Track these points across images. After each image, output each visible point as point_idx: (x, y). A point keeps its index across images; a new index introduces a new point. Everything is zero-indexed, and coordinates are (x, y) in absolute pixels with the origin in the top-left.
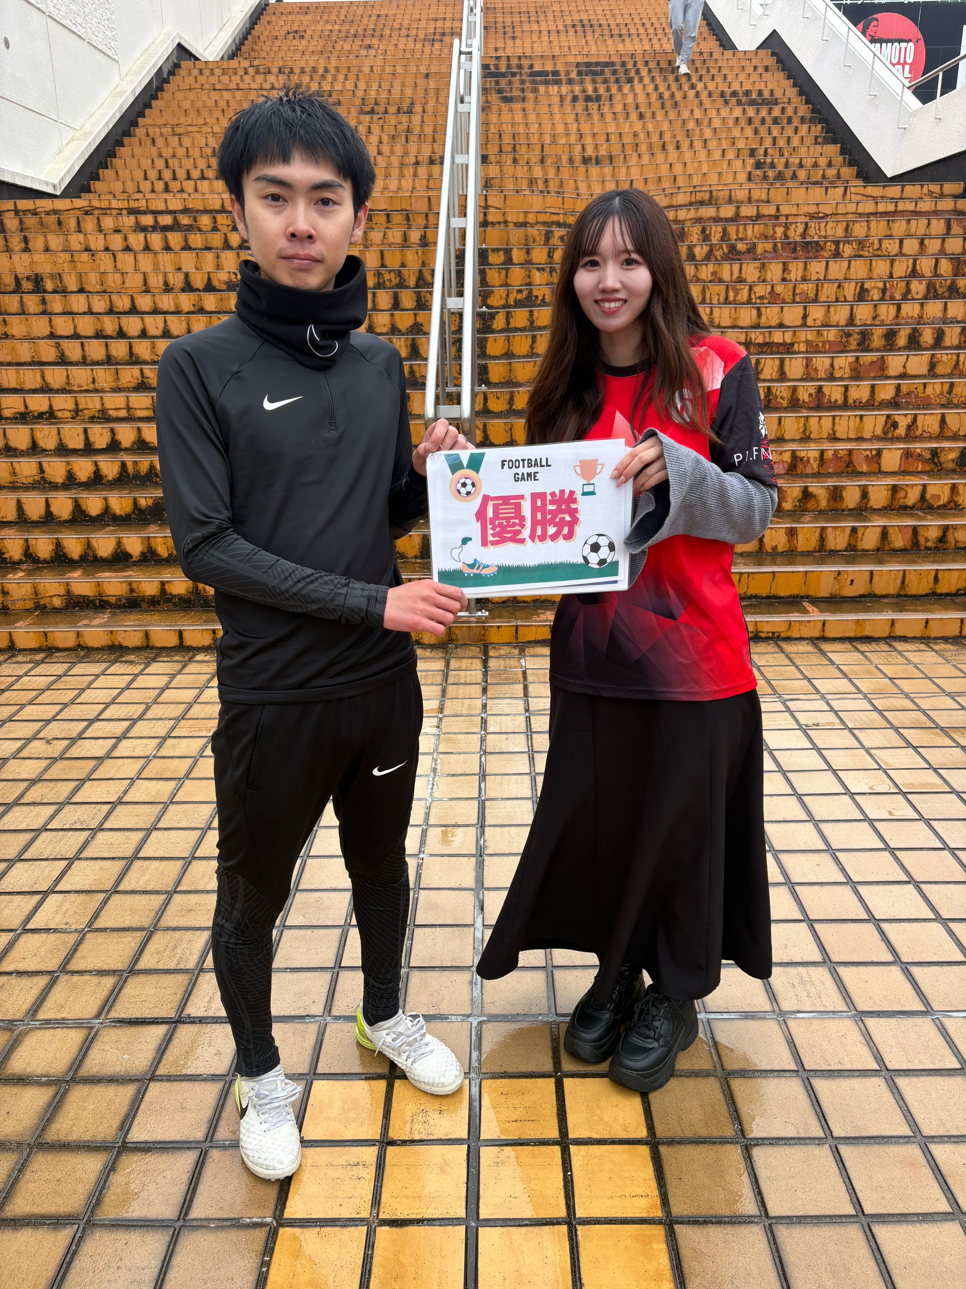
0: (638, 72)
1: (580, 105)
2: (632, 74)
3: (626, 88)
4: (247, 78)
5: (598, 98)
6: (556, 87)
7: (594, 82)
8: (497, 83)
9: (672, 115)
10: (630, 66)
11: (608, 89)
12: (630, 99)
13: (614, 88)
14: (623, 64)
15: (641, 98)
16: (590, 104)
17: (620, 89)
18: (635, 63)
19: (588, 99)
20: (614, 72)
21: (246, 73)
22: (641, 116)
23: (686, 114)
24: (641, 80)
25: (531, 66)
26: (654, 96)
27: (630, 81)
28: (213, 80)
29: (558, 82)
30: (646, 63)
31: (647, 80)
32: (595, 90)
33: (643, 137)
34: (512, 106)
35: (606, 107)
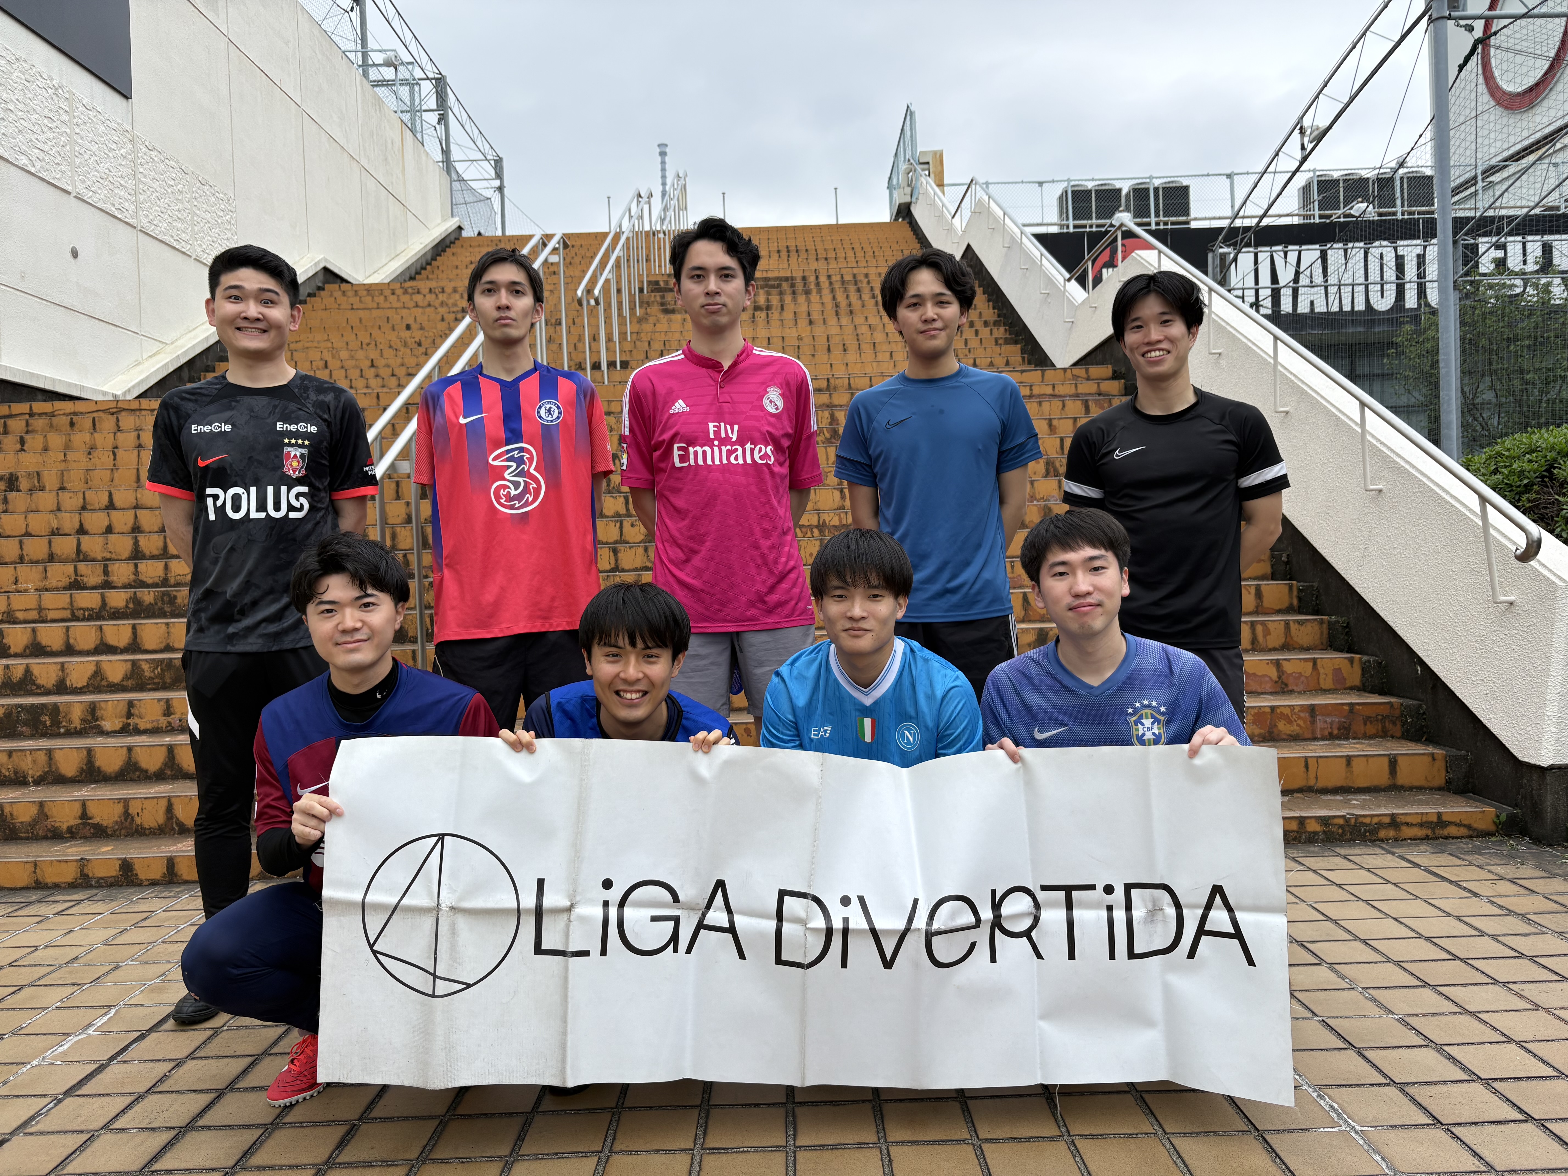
0: (818, 284)
2: (812, 286)
3: (801, 299)
5: (768, 308)
7: (768, 294)
8: (663, 297)
9: (845, 320)
10: (812, 279)
11: (781, 300)
12: (804, 308)
13: (788, 298)
14: (804, 278)
15: (816, 307)
16: (757, 313)
17: (794, 299)
18: (817, 277)
19: (757, 308)
20: (793, 286)
22: (811, 322)
23: (859, 320)
24: (819, 291)
26: (829, 305)
27: (807, 292)
30: (829, 277)
31: (826, 291)
32: (768, 300)
33: (807, 341)
34: (673, 316)
35: (775, 315)
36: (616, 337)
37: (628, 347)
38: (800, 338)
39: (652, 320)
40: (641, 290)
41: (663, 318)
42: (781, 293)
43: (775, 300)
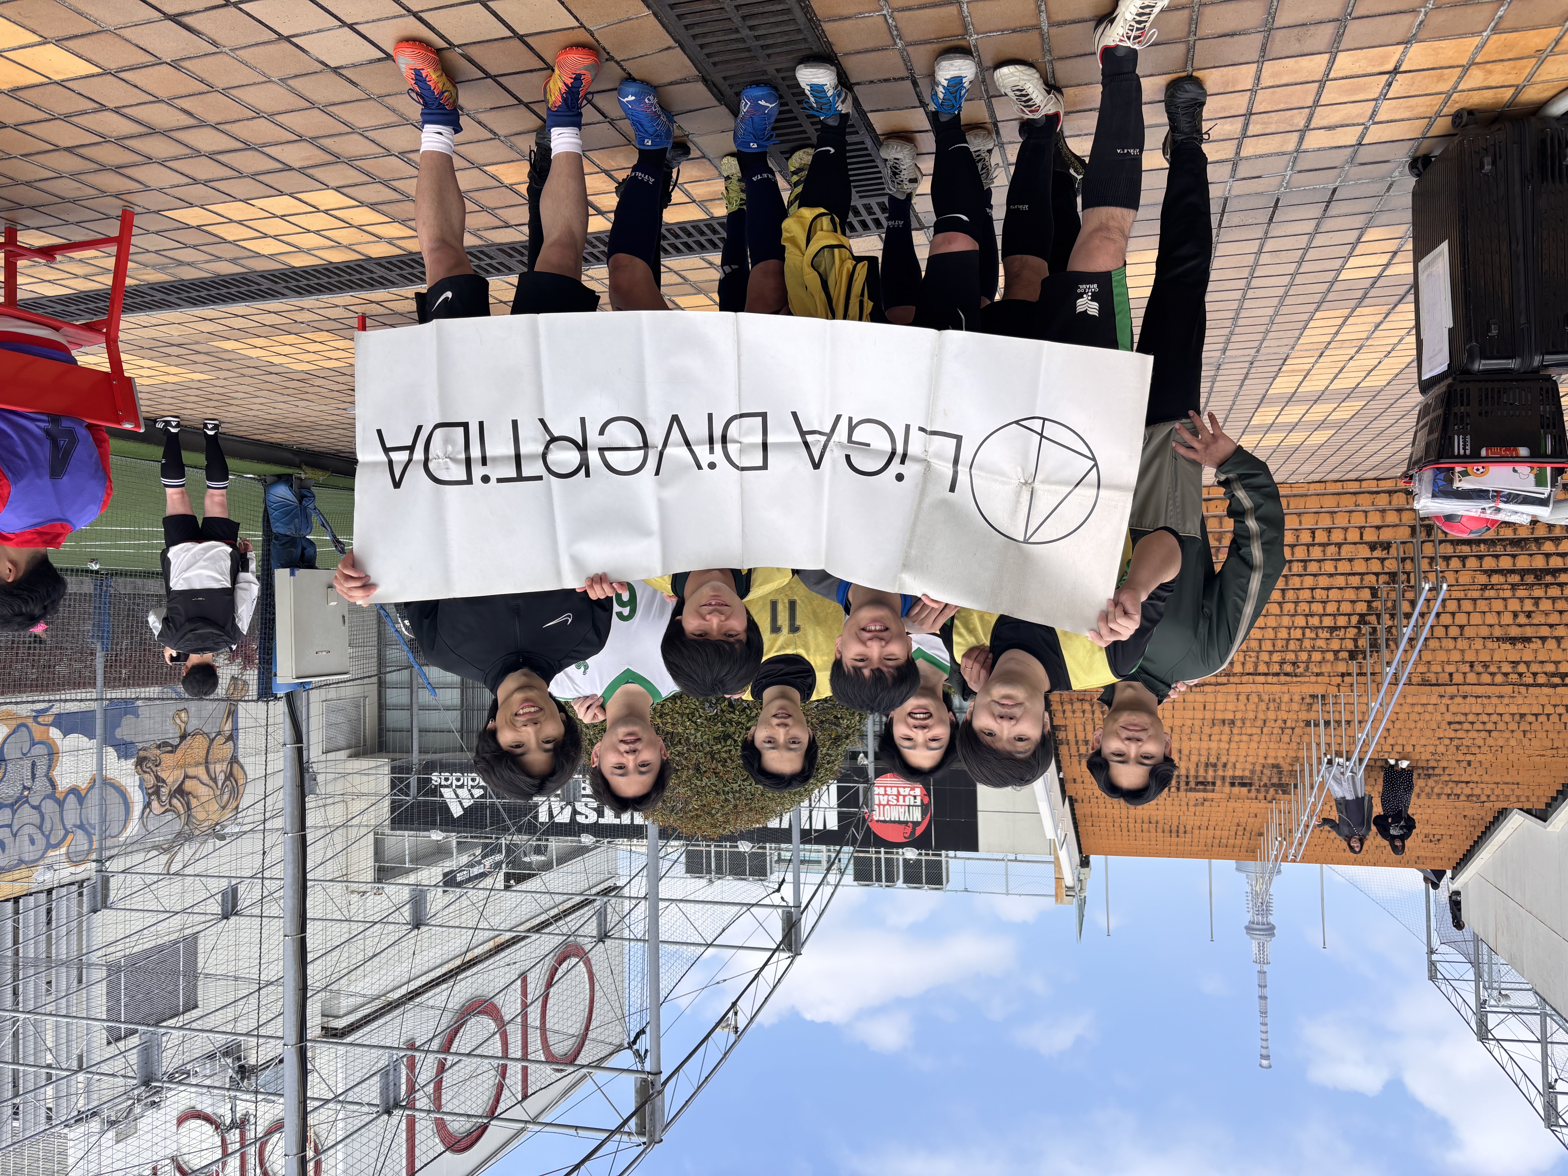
1: (1224, 759)
4: (1488, 792)
5: (1207, 765)
6: (1237, 774)
7: (1205, 777)
8: (1280, 779)
11: (1197, 771)
13: (1192, 773)
16: (1215, 761)
19: (1215, 765)
20: (1187, 783)
21: (1488, 796)
25: (1249, 791)
28: (1518, 792)
29: (1234, 777)
32: (1206, 771)
33: (1185, 738)
34: (1274, 762)
35: (1203, 759)
36: (1314, 745)
37: (1306, 739)
38: (1190, 739)
39: (1289, 760)
40: (1296, 786)
41: (1280, 761)
42: (1197, 777)
43: (1202, 772)
